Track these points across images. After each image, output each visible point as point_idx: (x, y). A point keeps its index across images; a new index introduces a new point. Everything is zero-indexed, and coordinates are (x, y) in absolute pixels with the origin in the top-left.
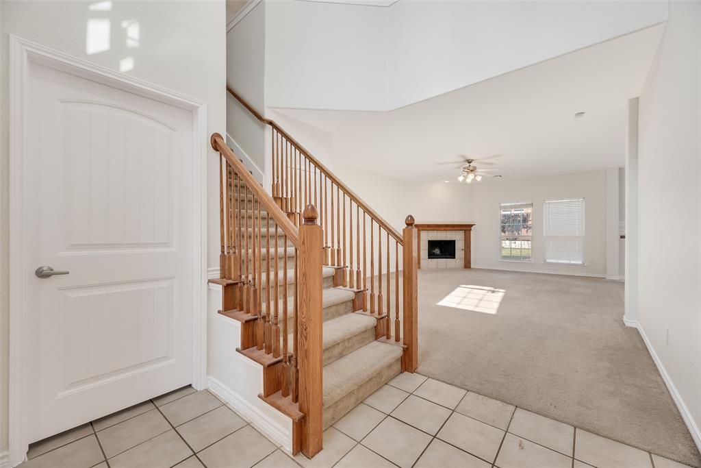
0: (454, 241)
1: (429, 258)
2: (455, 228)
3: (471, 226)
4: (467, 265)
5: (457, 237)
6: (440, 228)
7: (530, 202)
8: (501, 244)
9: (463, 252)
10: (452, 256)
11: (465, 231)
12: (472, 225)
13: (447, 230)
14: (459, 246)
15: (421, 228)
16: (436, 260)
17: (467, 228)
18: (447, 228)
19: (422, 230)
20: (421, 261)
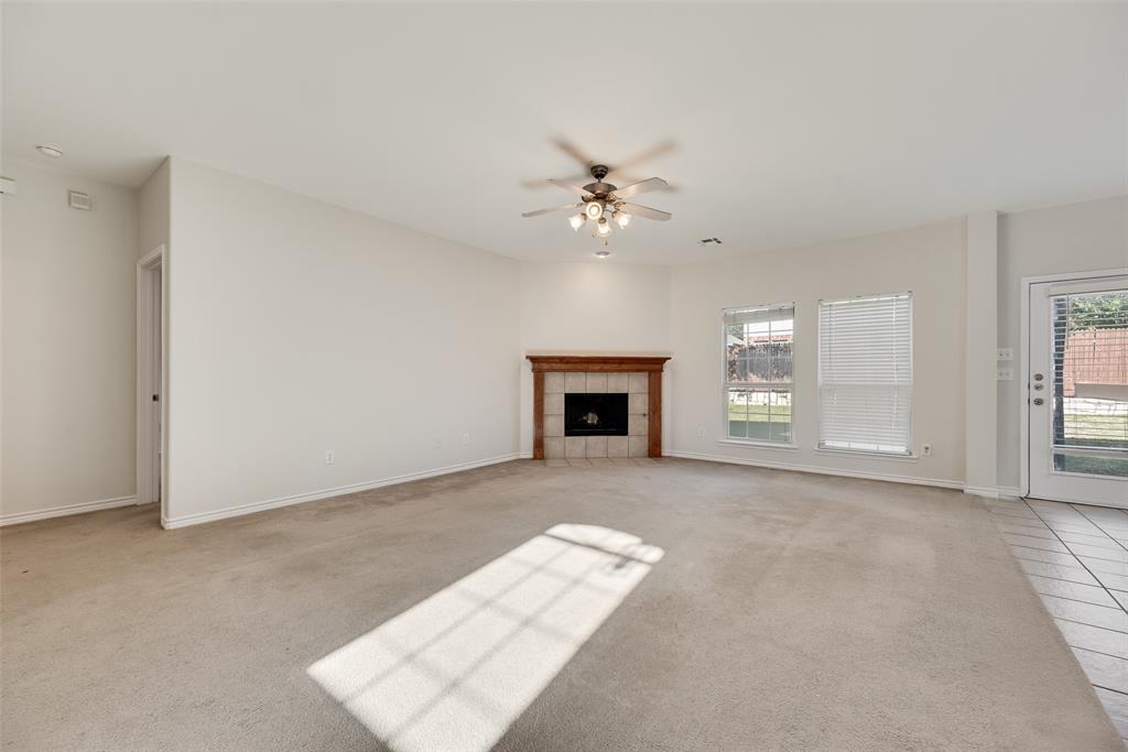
0: (626, 396)
1: (567, 434)
2: (623, 366)
3: (662, 361)
4: (654, 451)
5: (633, 386)
6: (591, 367)
7: (788, 305)
8: (725, 397)
9: (645, 421)
10: (622, 429)
11: (650, 372)
12: (665, 360)
13: (606, 371)
14: (637, 406)
15: (545, 366)
16: (583, 438)
17: (652, 367)
18: (606, 367)
19: (549, 370)
20: (547, 441)
